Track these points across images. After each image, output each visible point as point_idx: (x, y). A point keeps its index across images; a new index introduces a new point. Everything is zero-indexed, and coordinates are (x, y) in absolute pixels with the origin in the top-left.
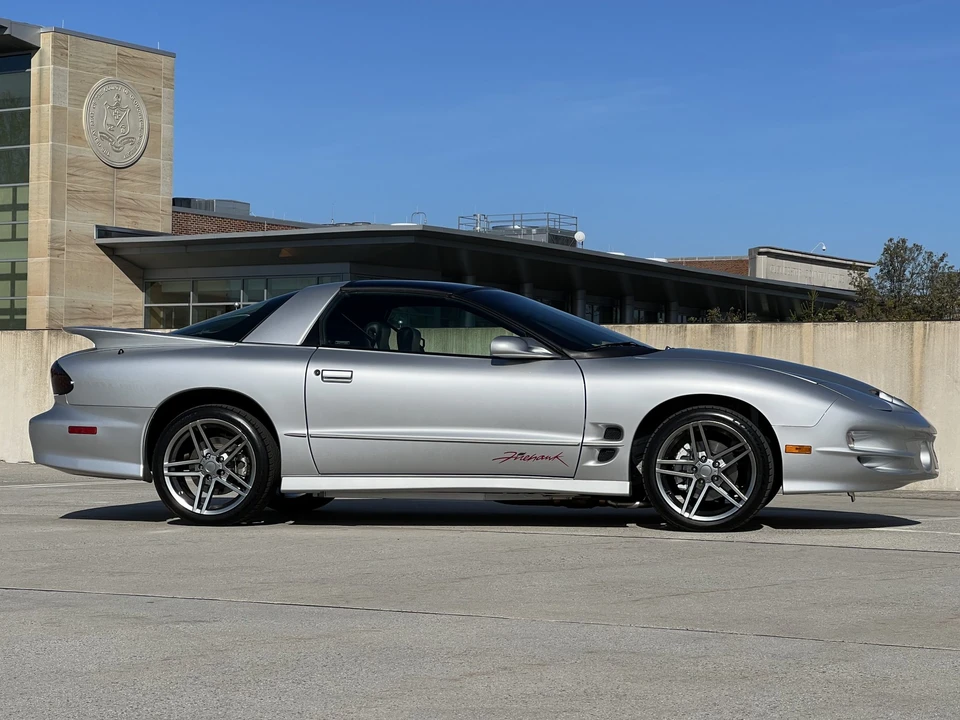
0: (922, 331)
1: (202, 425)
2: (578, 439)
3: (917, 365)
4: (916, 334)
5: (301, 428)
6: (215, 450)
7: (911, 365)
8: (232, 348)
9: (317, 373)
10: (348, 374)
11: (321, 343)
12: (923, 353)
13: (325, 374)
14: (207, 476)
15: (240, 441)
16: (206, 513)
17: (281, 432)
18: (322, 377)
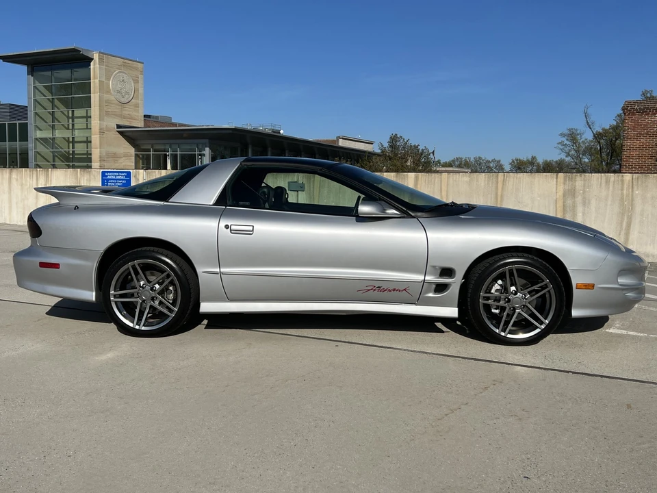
0: (502, 178)
1: (139, 264)
2: (421, 278)
3: (499, 194)
4: (499, 179)
5: (215, 267)
6: (149, 282)
7: (497, 194)
8: (161, 206)
9: (227, 227)
10: (251, 228)
11: (229, 203)
12: (502, 188)
13: (233, 227)
14: (144, 301)
15: (168, 276)
16: (143, 328)
17: (199, 270)
18: (231, 230)
